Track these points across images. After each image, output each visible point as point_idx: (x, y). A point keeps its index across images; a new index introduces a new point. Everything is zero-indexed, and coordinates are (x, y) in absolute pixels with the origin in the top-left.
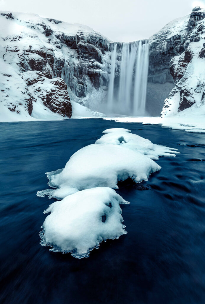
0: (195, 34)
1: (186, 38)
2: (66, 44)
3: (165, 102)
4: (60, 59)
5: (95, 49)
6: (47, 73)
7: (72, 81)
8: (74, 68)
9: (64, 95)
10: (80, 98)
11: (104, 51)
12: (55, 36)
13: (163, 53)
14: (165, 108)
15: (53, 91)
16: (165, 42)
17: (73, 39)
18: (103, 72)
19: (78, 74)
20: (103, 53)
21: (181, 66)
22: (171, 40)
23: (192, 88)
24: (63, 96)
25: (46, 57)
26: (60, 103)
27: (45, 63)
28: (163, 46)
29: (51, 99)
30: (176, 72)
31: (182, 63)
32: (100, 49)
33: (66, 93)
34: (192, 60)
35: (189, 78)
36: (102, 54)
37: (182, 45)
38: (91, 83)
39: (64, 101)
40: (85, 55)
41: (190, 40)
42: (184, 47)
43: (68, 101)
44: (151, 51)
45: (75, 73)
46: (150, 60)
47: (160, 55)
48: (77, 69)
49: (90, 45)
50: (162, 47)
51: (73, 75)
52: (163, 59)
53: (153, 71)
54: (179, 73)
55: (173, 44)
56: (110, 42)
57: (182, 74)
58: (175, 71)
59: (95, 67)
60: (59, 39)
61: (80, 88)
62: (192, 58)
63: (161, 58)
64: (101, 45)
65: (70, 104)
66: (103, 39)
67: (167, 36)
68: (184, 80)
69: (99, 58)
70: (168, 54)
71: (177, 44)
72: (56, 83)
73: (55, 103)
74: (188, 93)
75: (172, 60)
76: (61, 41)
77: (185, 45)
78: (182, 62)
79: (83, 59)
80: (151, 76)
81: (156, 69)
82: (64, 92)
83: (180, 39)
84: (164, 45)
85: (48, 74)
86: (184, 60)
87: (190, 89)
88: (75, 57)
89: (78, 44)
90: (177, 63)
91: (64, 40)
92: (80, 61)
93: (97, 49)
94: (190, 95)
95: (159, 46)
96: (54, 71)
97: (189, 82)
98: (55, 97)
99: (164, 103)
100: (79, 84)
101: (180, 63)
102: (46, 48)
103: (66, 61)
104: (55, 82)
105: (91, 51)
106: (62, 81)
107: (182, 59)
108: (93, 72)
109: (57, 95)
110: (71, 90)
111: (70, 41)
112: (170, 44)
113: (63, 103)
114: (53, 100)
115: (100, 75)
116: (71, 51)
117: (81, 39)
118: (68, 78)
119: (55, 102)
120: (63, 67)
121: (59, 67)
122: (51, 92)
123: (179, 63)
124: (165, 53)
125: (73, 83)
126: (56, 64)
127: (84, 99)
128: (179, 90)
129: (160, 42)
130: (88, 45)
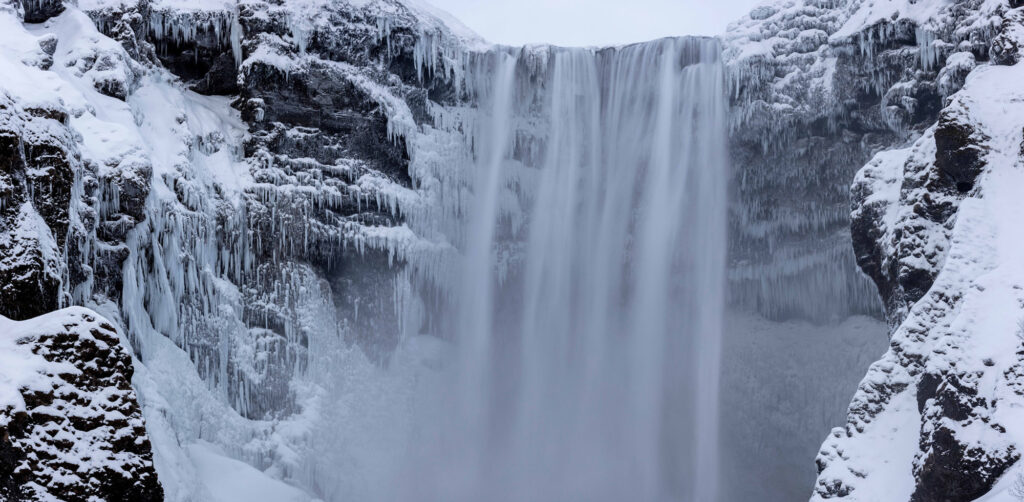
0: (997, 21)
1: (950, 41)
2: (166, 65)
3: (824, 459)
4: (115, 171)
5: (362, 95)
6: (22, 269)
7: (201, 310)
8: (222, 220)
9: (111, 423)
10: (261, 425)
11: (427, 101)
12: (92, 15)
13: (819, 125)
14: (824, 496)
15: (35, 399)
16: (824, 56)
17: (212, 28)
18: (423, 243)
19: (250, 258)
20: (422, 117)
21: (919, 212)
22: (863, 45)
23: (989, 363)
24: (101, 432)
25: (19, 165)
26: (82, 476)
27: (10, 203)
28: (817, 80)
29: (20, 455)
30: (891, 251)
31: (926, 197)
32: (397, 93)
33: (125, 412)
34: (982, 180)
35: (970, 296)
36: (409, 120)
37: (931, 79)
38: (339, 318)
39: (112, 465)
40: (292, 133)
41: (975, 51)
42: (940, 90)
43: (136, 460)
44: (739, 113)
45: (226, 254)
46: (738, 167)
47: (800, 134)
48: (236, 227)
49: (331, 64)
50: (807, 86)
51: (208, 269)
52: (822, 162)
53: (760, 240)
54: (910, 260)
55: (876, 72)
56: (470, 48)
57: (927, 266)
58: (886, 242)
59: (364, 209)
60: (115, 35)
61: (263, 355)
62: (983, 164)
63: (807, 153)
64: (403, 64)
65: (152, 479)
66: (422, 29)
67: (834, 20)
68: (942, 304)
69: (391, 152)
70: (846, 132)
71: (896, 71)
72: (61, 345)
73: (49, 478)
74: (964, 399)
75: (860, 176)
76: (128, 45)
77: (944, 79)
78: (923, 191)
79: (283, 158)
80: (749, 273)
81: (781, 228)
82: (110, 404)
83: (912, 42)
84: (821, 73)
85: (29, 274)
86: (933, 176)
87: (982, 367)
88: (223, 148)
89: (248, 63)
90: (893, 193)
91: (151, 37)
92: (260, 172)
93: (377, 92)
94: (976, 410)
95: (787, 80)
96: (74, 252)
97: (972, 321)
98: (50, 443)
99: (821, 467)
100: (252, 325)
101: (911, 197)
102: (19, 107)
103: (165, 177)
104: (49, 342)
105: (339, 105)
106: (96, 334)
107: (923, 173)
108: (351, 244)
109: (67, 422)
110: (193, 367)
111: (190, 45)
112: (854, 69)
113: (107, 475)
114: (33, 463)
115: (400, 264)
116: (202, 111)
117: (270, 29)
118: (173, 286)
119: (48, 471)
120: (139, 218)
121: (112, 224)
122: (20, 406)
123: (904, 196)
124: (832, 125)
125: (211, 320)
126: (90, 203)
127: (283, 434)
128: (913, 374)
129: (795, 55)
130: (314, 65)
